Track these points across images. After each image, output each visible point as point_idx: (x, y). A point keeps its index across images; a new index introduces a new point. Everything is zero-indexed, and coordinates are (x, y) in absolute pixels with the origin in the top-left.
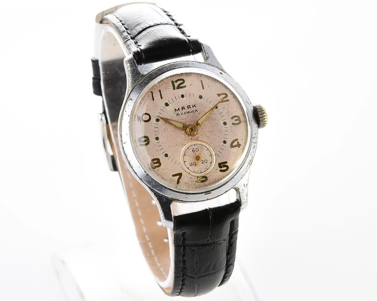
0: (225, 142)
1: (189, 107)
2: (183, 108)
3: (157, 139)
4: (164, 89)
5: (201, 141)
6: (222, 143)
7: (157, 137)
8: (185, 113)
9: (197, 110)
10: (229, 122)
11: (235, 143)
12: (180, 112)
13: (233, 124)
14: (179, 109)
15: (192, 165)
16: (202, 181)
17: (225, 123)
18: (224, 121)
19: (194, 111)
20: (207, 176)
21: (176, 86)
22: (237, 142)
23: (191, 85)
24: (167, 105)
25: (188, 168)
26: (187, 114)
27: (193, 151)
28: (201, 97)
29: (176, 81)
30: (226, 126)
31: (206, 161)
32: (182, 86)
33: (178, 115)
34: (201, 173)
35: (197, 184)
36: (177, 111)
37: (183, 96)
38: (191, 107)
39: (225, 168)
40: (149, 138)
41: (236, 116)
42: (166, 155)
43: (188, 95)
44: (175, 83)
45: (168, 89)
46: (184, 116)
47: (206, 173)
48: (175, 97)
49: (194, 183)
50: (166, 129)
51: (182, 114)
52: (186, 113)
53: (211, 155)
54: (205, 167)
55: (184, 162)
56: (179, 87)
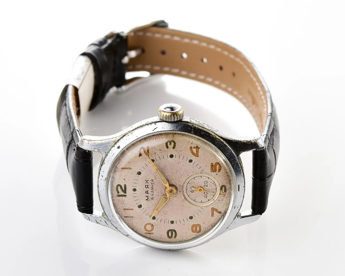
0: (191, 161)
1: (147, 187)
2: (147, 192)
3: (172, 222)
4: (124, 205)
5: (184, 183)
6: (191, 164)
7: (171, 222)
8: (151, 192)
9: (152, 180)
10: (171, 151)
11: (194, 150)
12: (150, 197)
13: (174, 148)
14: (147, 196)
15: (207, 196)
16: (225, 191)
17: (172, 156)
18: (169, 156)
19: (152, 183)
20: (221, 185)
21: (123, 194)
22: (194, 148)
23: (125, 180)
24: (140, 206)
25: (209, 200)
26: (154, 190)
27: (192, 192)
28: (139, 173)
29: (118, 192)
30: (174, 156)
31: (206, 182)
32: (124, 188)
33: (152, 199)
34: (216, 189)
35: (226, 196)
36: (148, 198)
37: (135, 190)
38: (147, 184)
39: (218, 166)
40: (170, 230)
41: (167, 144)
42: (191, 218)
43: (135, 185)
44: (119, 194)
45: (124, 201)
46: (155, 193)
47: (218, 185)
48: (134, 197)
49: (225, 198)
50: (165, 212)
51: (153, 195)
52: (152, 190)
53: (201, 176)
54: (211, 184)
55: (201, 202)
56: (125, 191)
